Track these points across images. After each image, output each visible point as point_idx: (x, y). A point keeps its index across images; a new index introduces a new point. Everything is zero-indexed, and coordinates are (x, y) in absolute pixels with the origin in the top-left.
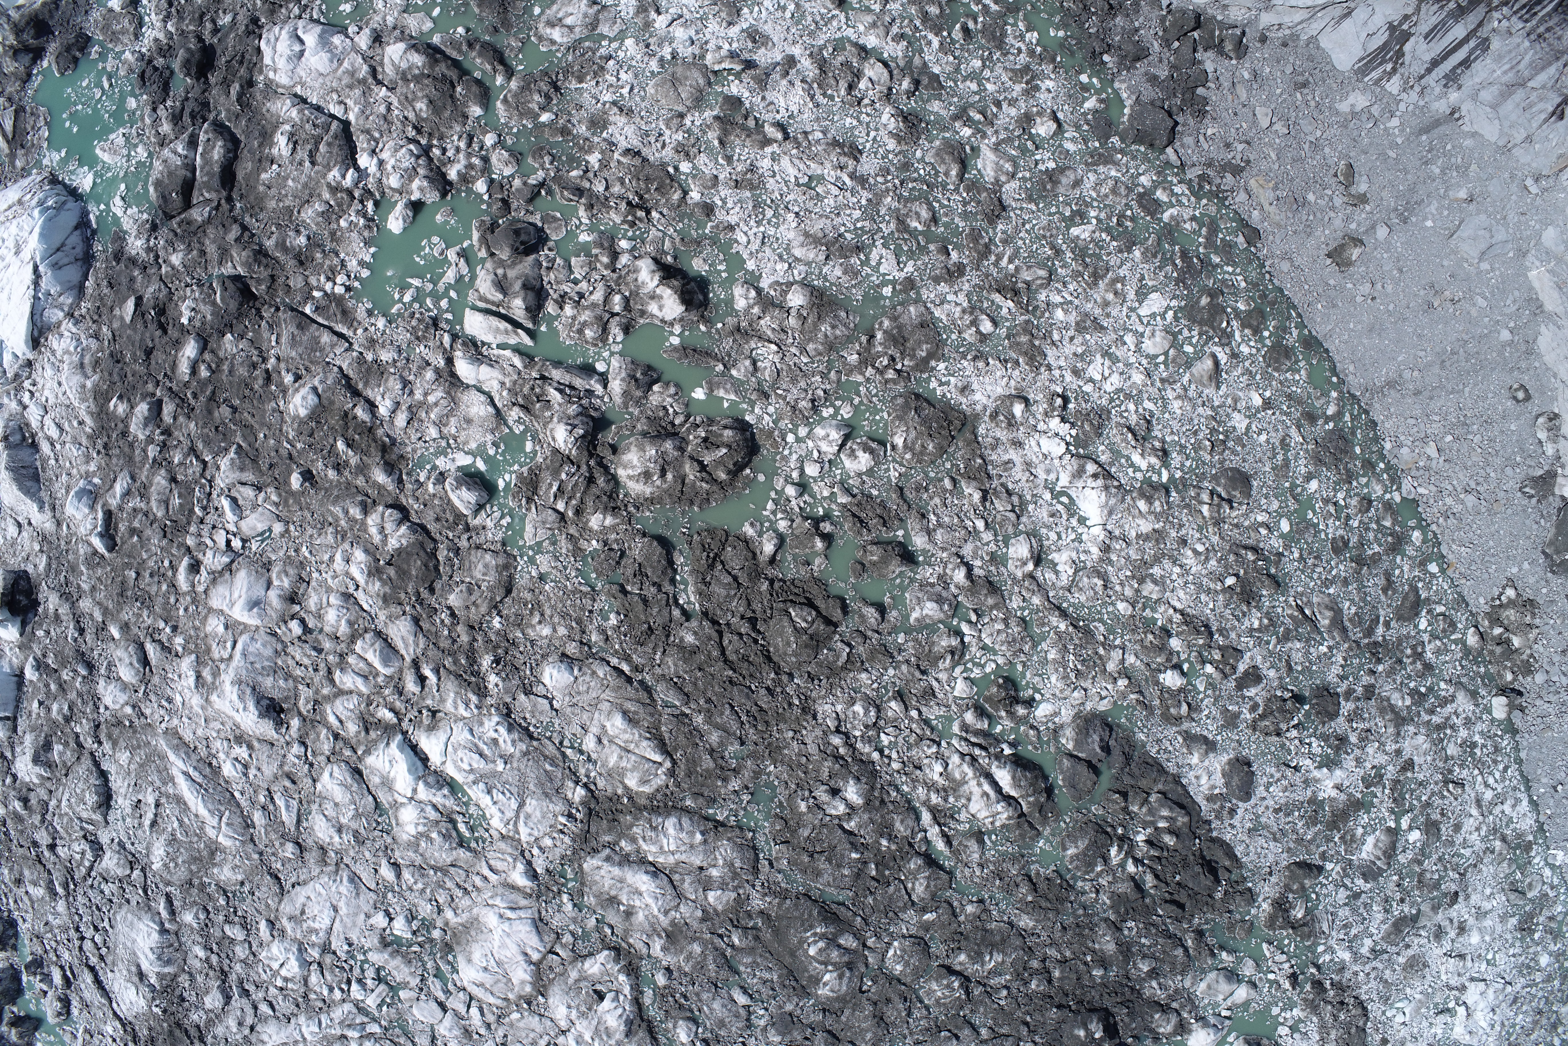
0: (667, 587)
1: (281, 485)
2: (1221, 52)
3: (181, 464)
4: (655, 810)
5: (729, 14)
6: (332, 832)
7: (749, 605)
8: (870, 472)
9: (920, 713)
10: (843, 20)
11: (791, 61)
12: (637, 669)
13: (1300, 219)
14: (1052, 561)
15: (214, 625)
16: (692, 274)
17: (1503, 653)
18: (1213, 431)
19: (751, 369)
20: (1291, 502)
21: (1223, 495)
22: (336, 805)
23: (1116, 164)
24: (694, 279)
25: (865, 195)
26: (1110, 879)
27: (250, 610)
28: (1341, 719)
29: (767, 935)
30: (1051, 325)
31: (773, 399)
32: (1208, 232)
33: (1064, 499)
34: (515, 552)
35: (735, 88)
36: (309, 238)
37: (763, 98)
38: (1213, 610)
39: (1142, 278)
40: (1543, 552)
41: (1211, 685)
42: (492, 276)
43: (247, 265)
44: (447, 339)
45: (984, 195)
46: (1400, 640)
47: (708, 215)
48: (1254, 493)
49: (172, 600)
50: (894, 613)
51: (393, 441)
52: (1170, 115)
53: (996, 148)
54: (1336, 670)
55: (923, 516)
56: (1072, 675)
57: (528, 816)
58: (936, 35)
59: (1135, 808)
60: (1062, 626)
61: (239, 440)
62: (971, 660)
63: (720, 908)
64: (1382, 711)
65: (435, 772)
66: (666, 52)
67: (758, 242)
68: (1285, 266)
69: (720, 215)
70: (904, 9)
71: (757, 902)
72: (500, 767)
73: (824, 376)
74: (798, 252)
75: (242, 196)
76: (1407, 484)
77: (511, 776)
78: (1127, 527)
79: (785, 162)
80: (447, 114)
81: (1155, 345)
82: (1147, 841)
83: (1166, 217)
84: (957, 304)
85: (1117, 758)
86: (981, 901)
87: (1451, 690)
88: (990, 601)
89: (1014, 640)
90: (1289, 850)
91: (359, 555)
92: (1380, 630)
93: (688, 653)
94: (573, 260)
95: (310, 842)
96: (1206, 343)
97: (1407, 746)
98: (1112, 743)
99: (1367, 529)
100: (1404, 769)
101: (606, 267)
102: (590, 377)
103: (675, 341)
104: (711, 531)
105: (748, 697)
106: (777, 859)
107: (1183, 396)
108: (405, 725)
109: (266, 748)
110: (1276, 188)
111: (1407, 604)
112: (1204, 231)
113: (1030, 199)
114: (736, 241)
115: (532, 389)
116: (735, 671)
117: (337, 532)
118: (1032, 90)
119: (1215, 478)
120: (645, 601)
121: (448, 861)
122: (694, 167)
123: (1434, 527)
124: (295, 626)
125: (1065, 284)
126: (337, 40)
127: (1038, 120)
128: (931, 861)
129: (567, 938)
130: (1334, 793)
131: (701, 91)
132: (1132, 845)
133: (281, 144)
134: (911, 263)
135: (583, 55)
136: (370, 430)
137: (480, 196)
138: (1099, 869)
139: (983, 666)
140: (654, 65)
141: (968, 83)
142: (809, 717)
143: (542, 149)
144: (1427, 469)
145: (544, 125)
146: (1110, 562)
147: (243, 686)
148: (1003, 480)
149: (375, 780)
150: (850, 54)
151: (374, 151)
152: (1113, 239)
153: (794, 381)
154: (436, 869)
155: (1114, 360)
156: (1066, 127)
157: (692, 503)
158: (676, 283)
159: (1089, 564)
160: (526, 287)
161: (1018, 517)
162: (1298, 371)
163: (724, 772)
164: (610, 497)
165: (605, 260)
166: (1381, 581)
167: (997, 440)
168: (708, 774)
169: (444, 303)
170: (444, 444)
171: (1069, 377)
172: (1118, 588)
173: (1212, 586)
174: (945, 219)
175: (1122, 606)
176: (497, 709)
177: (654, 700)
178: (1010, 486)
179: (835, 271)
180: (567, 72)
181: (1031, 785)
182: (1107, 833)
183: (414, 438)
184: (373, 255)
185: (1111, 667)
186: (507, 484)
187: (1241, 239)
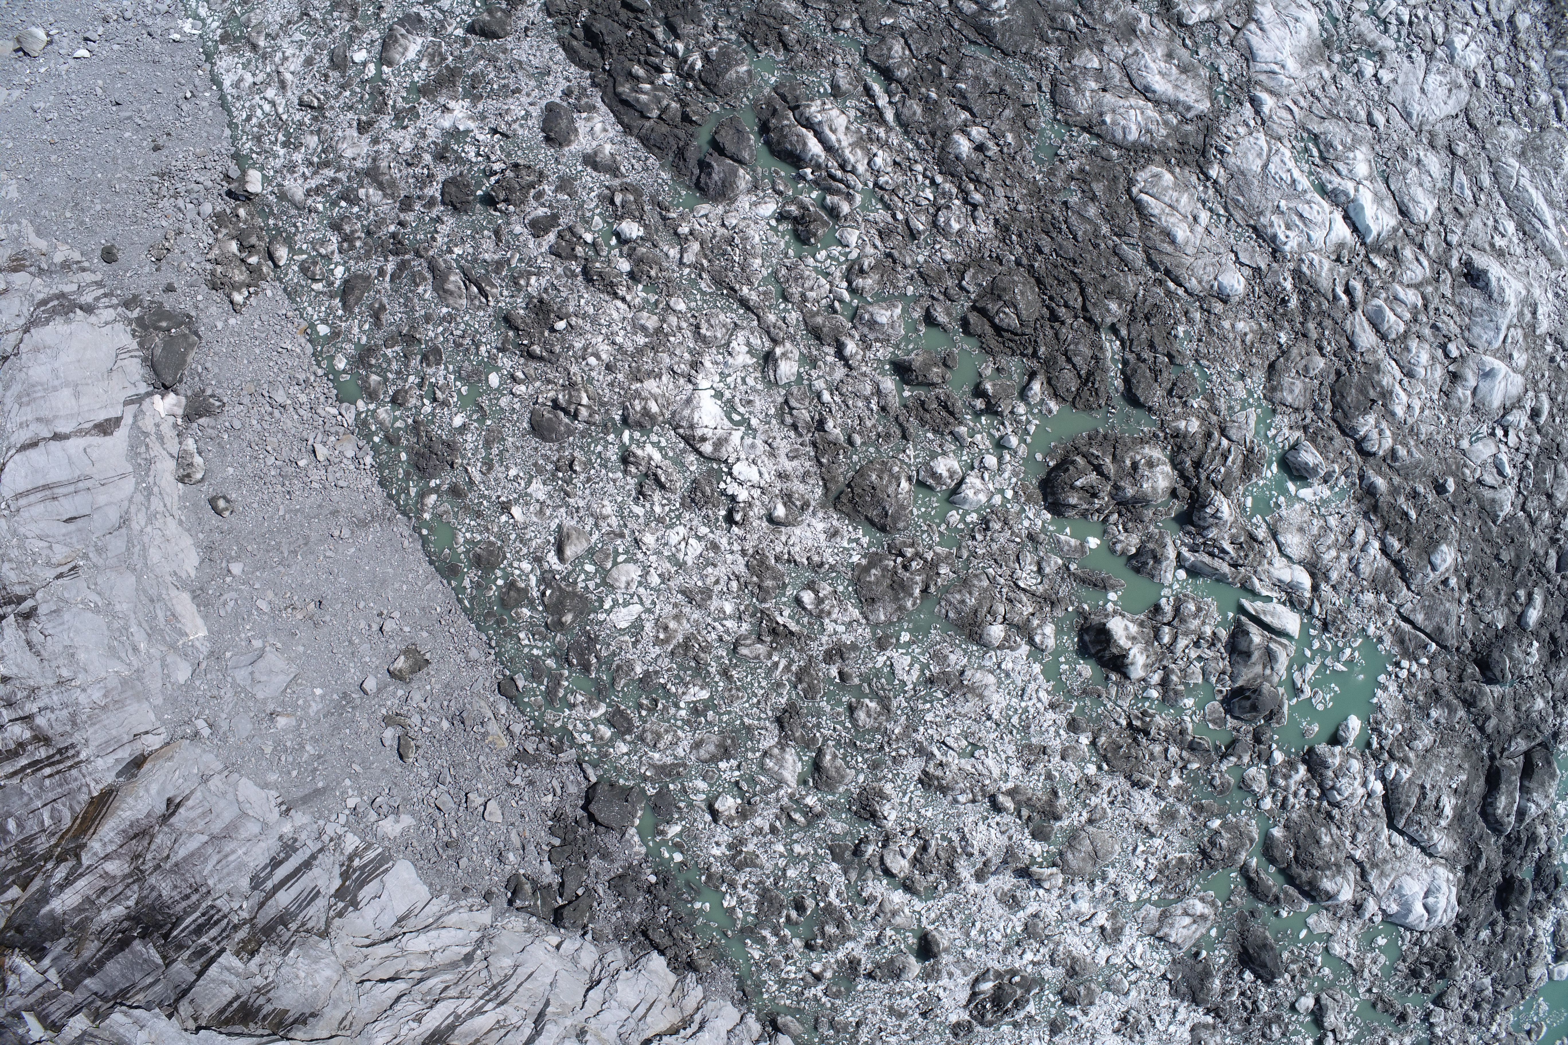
0: (1131, 357)
1: (1462, 483)
2: (534, 882)
3: (1543, 511)
4: (1146, 149)
5: (1035, 925)
6: (1425, 161)
7: (1056, 334)
8: (934, 456)
9: (894, 216)
10: (923, 919)
11: (980, 876)
12: (1161, 283)
13: (457, 702)
14: (753, 356)
15: (1520, 359)
16: (1092, 661)
17: (249, 236)
18: (569, 482)
19: (1044, 564)
20: (485, 404)
21: (562, 415)
22: (1421, 185)
23: (652, 766)
24: (1091, 656)
25: (919, 737)
26: (701, 39)
27: (1492, 370)
28: (441, 178)
29: (1043, 21)
30: (738, 597)
31: (1024, 533)
32: (556, 691)
33: (736, 417)
34: (1264, 403)
35: (1037, 848)
36: (1428, 715)
37: (1010, 838)
38: (582, 297)
39: (635, 644)
40: (200, 337)
41: (587, 222)
42: (1276, 667)
43: (1481, 692)
44: (1317, 609)
45: (798, 734)
46: (368, 255)
47: (1074, 720)
48: (527, 416)
49: (1553, 386)
50: (916, 315)
51: (1366, 515)
52: (591, 818)
53: (780, 783)
54: (444, 229)
55: (883, 409)
56: (737, 240)
57: (1259, 155)
58: (830, 903)
59: (674, 104)
60: (745, 290)
61: (1495, 529)
62: (840, 264)
63: (1087, 52)
64: (393, 183)
65: (1337, 205)
66: (1099, 887)
67: (1029, 691)
68: (474, 653)
69: (1062, 720)
70: (860, 931)
71: (1052, 53)
72: (1283, 203)
73: (974, 554)
74: (991, 679)
75: (1482, 760)
76: (350, 417)
77: (1274, 194)
78: (671, 386)
79: (996, 773)
80: (1304, 830)
81: (628, 573)
82: (663, 72)
83: (603, 709)
84: (836, 622)
85: (692, 156)
86: (835, 30)
87: (309, 202)
88: (819, 320)
89: (796, 280)
90: (505, 51)
91: (1400, 411)
92: (390, 267)
93: (1115, 293)
94: (1200, 681)
95: (1443, 154)
96: (569, 574)
97: (364, 146)
98: (697, 171)
99: (399, 372)
100: (370, 123)
101: (1173, 671)
102: (1193, 565)
103: (1112, 596)
104: (1089, 408)
105: (1061, 246)
106: (1033, 91)
107: (599, 518)
108: (1363, 252)
109: (1479, 243)
110: (485, 735)
111: (357, 292)
112: (561, 693)
113: (749, 729)
114: (1048, 692)
115: (1246, 556)
116: (1072, 272)
117: (1417, 435)
118: (736, 845)
119: (570, 432)
120: (1152, 346)
121: (1327, 123)
122: (1082, 768)
123: (320, 372)
124: (1455, 353)
125: (721, 639)
126: (1394, 908)
127: (733, 812)
128: (886, 74)
129: (1224, 40)
130: (452, 104)
131: (1070, 846)
132: (678, 70)
133: (1449, 805)
134: (878, 665)
135: (1177, 886)
136: (1386, 527)
137: (1280, 748)
138: (714, 49)
139: (829, 256)
140: (1112, 874)
141: (803, 852)
142: (1002, 221)
143: (1221, 792)
144: (327, 433)
145: (1217, 816)
146: (691, 353)
147: (1500, 300)
148: (799, 440)
149: (1389, 203)
150: (921, 883)
151: (1369, 796)
152: (664, 686)
153: (1003, 551)
154: (1338, 117)
155: (673, 559)
156: (703, 806)
157: (1105, 437)
158: (1114, 651)
159: (714, 350)
160: (1248, 655)
161: (786, 402)
162: (466, 541)
163: (1082, 178)
164: (1180, 447)
165: (1174, 678)
166: (385, 318)
167: (803, 481)
168: (1098, 177)
169: (1316, 645)
170: (1323, 510)
171: (724, 541)
172: (684, 325)
173: (580, 321)
174: (841, 710)
175: (681, 306)
176: (1284, 257)
177: (1145, 251)
178: (792, 434)
179: (956, 659)
180: (1192, 870)
181: (785, 136)
182: (704, 83)
183: (1349, 518)
184: (1374, 695)
185: (696, 246)
186: (1269, 467)
187: (521, 683)
